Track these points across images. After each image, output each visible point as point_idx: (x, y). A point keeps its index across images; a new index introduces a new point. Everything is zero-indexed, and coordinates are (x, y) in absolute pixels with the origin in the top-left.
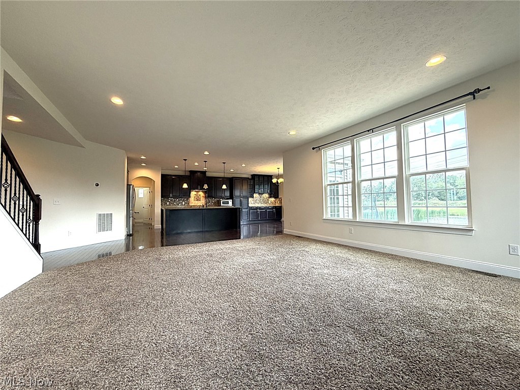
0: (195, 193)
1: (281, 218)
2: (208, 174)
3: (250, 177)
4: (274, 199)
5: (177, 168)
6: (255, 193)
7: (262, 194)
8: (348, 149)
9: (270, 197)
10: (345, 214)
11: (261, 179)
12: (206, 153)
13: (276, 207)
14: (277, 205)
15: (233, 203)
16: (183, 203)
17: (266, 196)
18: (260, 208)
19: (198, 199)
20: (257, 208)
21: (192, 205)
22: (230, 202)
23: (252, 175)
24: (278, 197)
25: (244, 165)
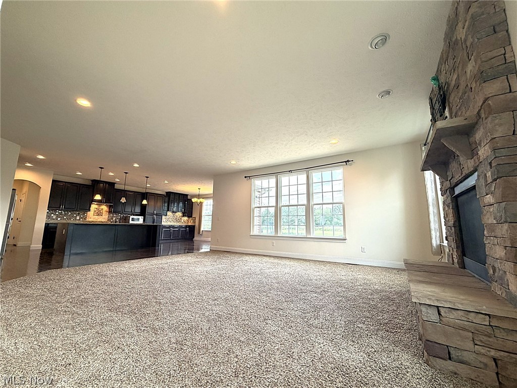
0: (96, 206)
1: (194, 237)
2: (117, 186)
3: (165, 194)
4: (187, 219)
5: (80, 175)
6: (168, 210)
7: (176, 212)
8: (273, 181)
9: (183, 216)
10: (268, 231)
11: (177, 197)
12: (136, 165)
13: (189, 226)
14: (190, 224)
15: (144, 220)
16: (78, 218)
17: (179, 214)
18: (173, 227)
19: (99, 213)
20: (170, 227)
21: (90, 220)
22: (141, 219)
23: (167, 193)
24: (191, 217)
25: (166, 182)
